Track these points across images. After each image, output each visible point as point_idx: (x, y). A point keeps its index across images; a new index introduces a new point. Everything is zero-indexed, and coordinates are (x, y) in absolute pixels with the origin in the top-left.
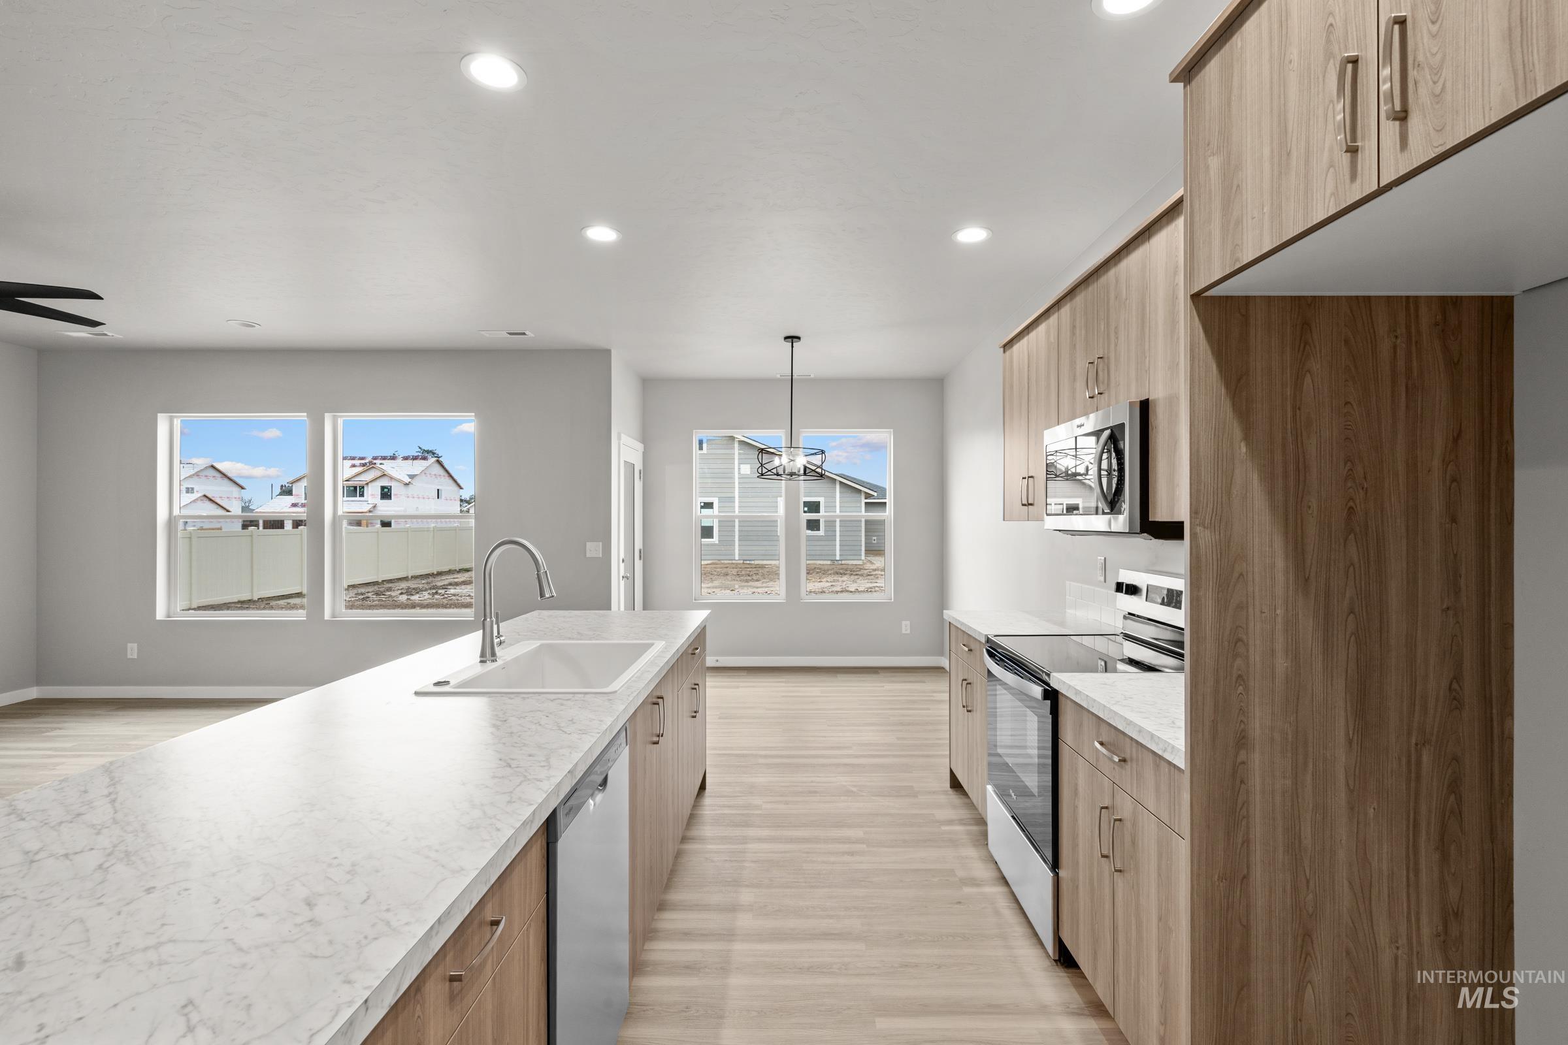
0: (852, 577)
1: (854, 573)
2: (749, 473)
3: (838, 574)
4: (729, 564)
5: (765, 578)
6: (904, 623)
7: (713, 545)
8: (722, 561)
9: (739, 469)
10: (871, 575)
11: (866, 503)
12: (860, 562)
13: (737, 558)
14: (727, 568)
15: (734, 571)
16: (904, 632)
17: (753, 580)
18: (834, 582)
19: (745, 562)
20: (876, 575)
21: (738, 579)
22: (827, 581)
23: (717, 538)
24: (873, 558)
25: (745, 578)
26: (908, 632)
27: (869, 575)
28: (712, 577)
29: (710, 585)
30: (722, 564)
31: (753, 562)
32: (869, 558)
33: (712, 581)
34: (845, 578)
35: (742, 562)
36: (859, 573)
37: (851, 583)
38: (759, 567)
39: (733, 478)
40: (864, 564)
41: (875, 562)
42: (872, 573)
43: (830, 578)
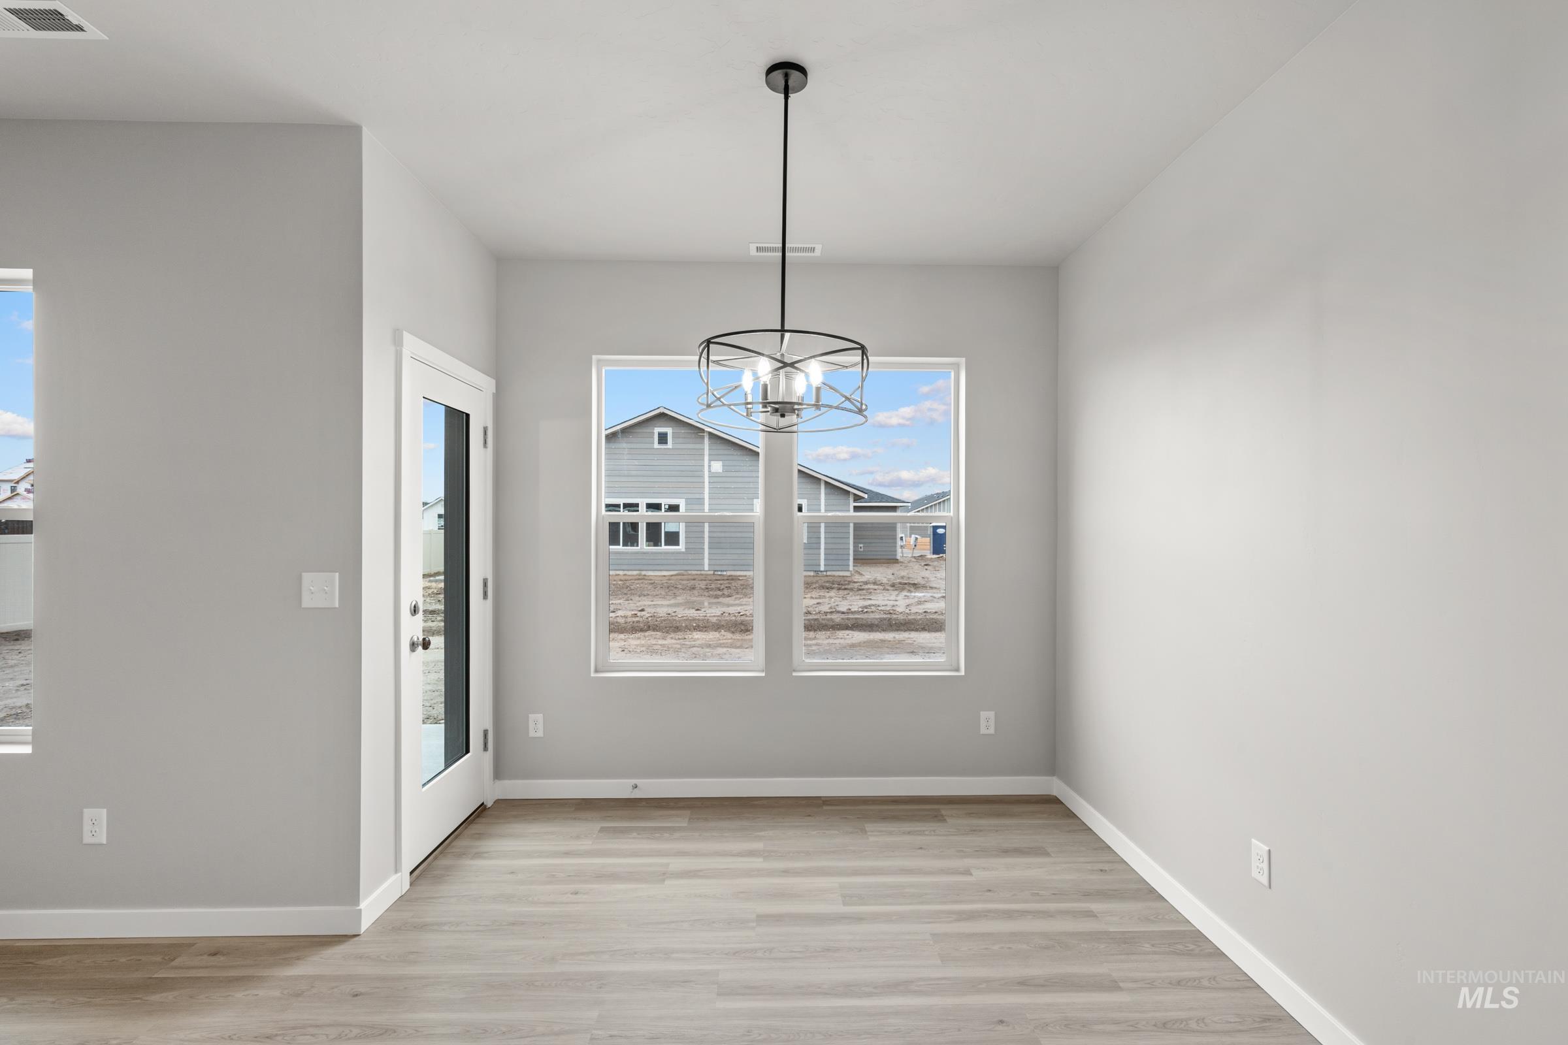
0: (841, 592)
1: (843, 587)
2: (721, 471)
3: (823, 588)
4: (697, 575)
5: (737, 593)
6: (984, 715)
7: (680, 553)
8: (690, 572)
9: (710, 466)
10: (863, 589)
11: (855, 507)
12: (847, 574)
13: (706, 568)
14: (694, 580)
15: (703, 585)
16: (983, 731)
17: (723, 595)
18: (820, 598)
19: (716, 573)
20: (869, 589)
21: (706, 594)
22: (812, 598)
23: (684, 547)
24: (861, 568)
25: (715, 593)
26: (992, 731)
27: (860, 590)
28: (675, 591)
29: (672, 602)
30: (690, 575)
31: (725, 573)
32: (856, 568)
33: (675, 596)
34: (832, 593)
35: (712, 572)
36: (849, 587)
37: (841, 599)
38: (732, 579)
39: (703, 477)
40: (852, 575)
41: (863, 573)
42: (862, 587)
43: (815, 594)
